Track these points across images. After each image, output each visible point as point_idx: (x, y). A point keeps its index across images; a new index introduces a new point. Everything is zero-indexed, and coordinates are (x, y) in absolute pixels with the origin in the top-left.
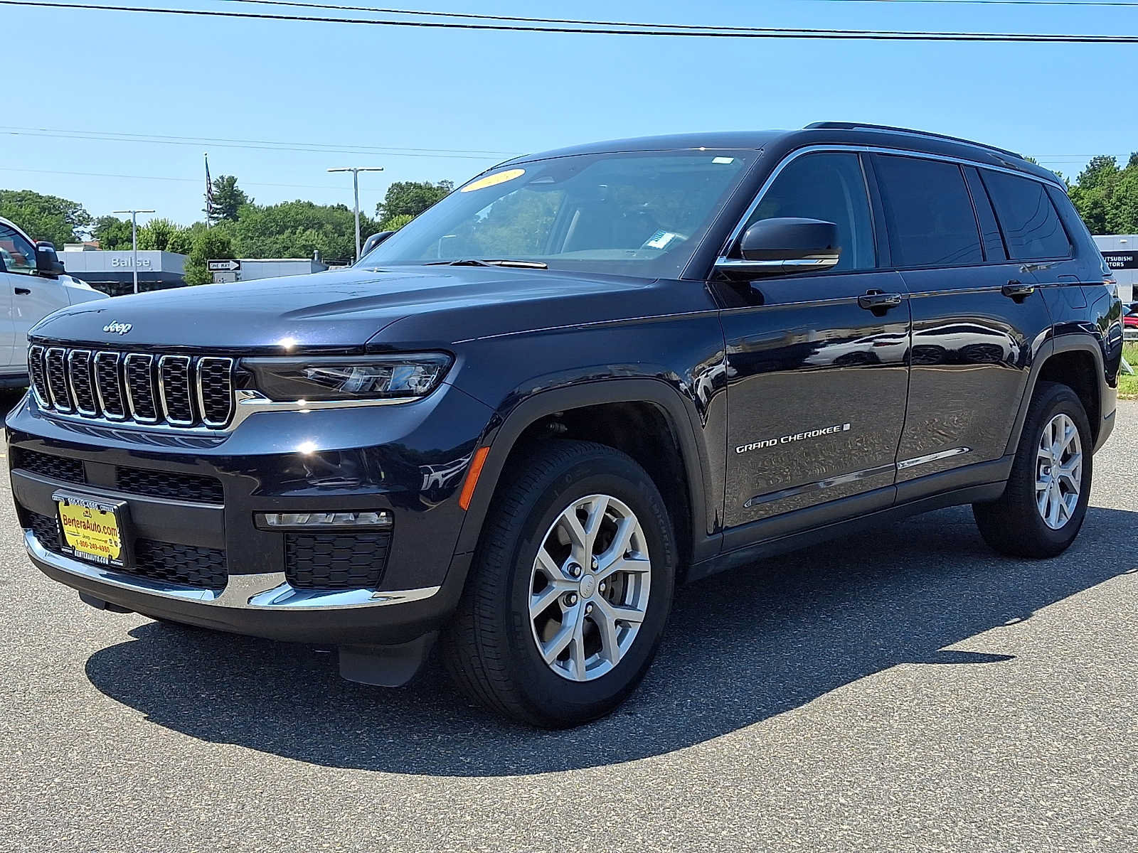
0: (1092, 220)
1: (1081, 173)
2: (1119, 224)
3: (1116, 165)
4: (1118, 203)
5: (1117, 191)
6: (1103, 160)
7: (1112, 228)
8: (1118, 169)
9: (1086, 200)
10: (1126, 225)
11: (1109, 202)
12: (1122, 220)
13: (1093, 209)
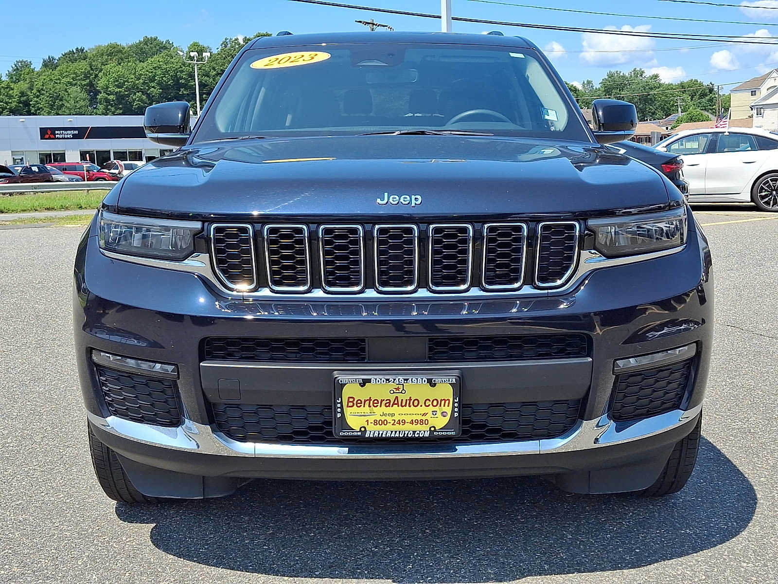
0: (21, 105)
1: (9, 71)
2: (40, 108)
3: (32, 67)
4: (38, 94)
5: (36, 85)
6: (23, 63)
7: (36, 111)
8: (34, 69)
9: (15, 91)
10: (45, 109)
11: (31, 93)
12: (42, 106)
13: (21, 97)
